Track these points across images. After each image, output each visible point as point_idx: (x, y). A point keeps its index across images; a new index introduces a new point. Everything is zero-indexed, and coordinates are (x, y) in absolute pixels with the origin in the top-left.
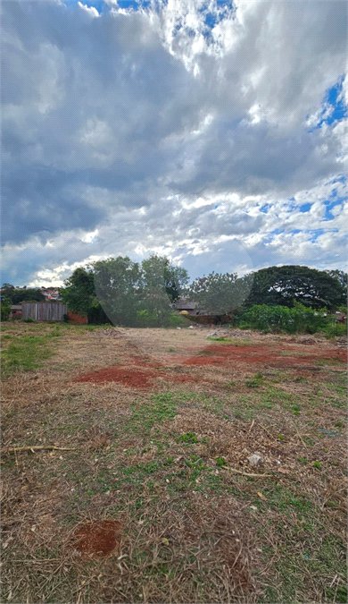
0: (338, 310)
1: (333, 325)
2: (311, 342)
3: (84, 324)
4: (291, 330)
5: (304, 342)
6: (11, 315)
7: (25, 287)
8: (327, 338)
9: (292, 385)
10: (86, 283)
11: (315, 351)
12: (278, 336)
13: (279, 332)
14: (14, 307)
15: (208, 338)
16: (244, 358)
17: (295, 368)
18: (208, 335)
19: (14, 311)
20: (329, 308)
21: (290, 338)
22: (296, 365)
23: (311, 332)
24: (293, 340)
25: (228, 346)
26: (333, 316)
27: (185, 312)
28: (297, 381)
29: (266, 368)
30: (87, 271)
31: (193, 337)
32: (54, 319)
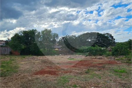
0: (109, 47)
1: (108, 52)
2: (101, 59)
3: (19, 55)
4: (95, 55)
5: (99, 59)
8: (106, 57)
9: (98, 72)
10: (19, 39)
11: (103, 61)
12: (91, 57)
13: (91, 56)
15: (68, 59)
16: (82, 65)
17: (98, 67)
18: (68, 58)
20: (106, 46)
21: (94, 57)
22: (98, 66)
23: (101, 55)
24: (96, 58)
25: (76, 61)
26: (107, 49)
27: (57, 49)
28: (99, 70)
29: (89, 67)
30: (20, 34)
31: (62, 59)
32: (5, 54)
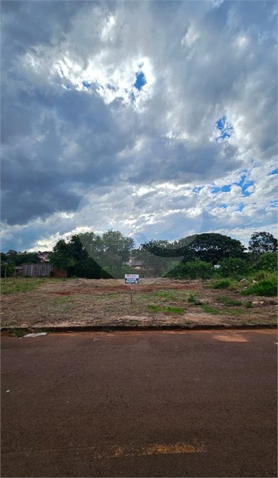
6: (15, 273)
7: (26, 252)
14: (17, 268)
19: (17, 271)
